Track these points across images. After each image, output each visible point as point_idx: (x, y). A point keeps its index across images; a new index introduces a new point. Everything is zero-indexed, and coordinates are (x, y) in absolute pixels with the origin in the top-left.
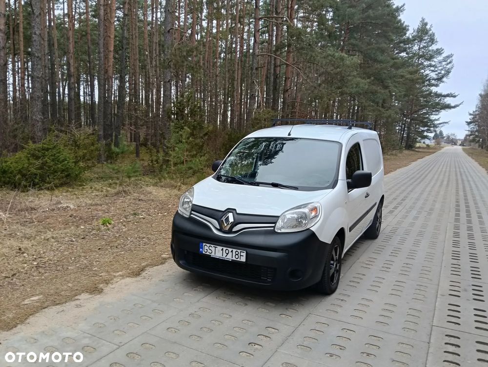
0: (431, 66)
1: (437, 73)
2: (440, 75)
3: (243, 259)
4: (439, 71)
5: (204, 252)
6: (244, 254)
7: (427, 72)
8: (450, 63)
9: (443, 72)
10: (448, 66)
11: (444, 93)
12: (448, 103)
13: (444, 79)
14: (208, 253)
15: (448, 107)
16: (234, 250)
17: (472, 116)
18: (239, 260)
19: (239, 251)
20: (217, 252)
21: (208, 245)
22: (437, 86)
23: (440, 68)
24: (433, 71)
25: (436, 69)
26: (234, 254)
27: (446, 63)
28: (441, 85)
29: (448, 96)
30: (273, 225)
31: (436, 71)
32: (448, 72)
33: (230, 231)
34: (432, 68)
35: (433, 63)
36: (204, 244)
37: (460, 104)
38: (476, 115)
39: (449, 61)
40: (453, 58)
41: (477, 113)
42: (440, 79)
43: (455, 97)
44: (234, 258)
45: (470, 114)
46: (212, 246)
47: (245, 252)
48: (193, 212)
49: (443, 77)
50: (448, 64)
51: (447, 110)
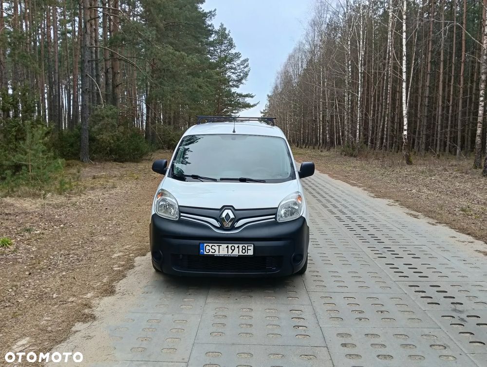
0: (231, 68)
1: (236, 75)
2: (240, 77)
3: (251, 253)
4: (238, 74)
5: (205, 253)
6: (252, 248)
7: (229, 74)
8: (247, 66)
9: (242, 75)
10: (246, 70)
11: (244, 93)
12: (248, 102)
13: (243, 81)
14: (210, 253)
15: (248, 106)
16: (241, 246)
17: (263, 114)
18: (246, 254)
19: (246, 245)
20: (222, 250)
21: (210, 245)
22: (237, 87)
23: (239, 71)
24: (233, 73)
25: (236, 72)
26: (241, 249)
27: (243, 66)
28: (241, 86)
29: (247, 96)
30: (274, 216)
31: (236, 73)
32: (246, 75)
33: (233, 228)
34: (233, 71)
35: (234, 66)
36: (205, 245)
37: (257, 104)
38: (266, 113)
39: (245, 65)
40: (249, 62)
41: (266, 111)
42: (239, 81)
43: (252, 97)
44: (241, 253)
45: (262, 113)
46: (216, 245)
47: (252, 245)
48: (182, 214)
49: (242, 79)
50: (245, 67)
51: (247, 109)
